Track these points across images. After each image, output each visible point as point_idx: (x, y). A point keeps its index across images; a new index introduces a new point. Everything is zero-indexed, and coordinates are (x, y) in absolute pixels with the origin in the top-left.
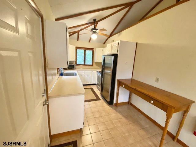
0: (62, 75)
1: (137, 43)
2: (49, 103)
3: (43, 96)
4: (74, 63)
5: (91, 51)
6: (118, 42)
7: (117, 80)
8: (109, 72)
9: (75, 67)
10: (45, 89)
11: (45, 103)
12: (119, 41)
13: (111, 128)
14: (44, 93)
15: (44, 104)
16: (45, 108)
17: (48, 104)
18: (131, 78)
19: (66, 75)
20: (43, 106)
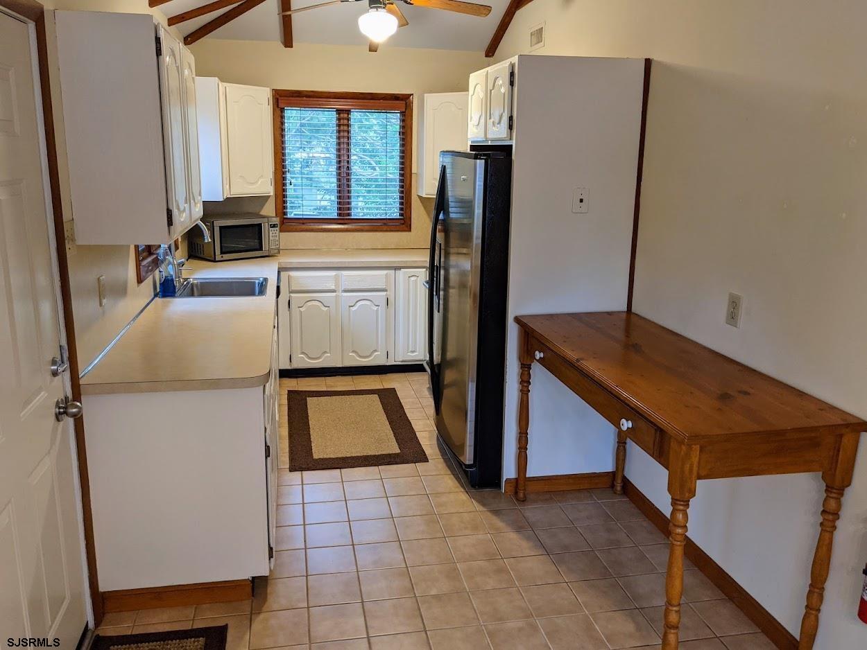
0: (167, 289)
1: (648, 63)
2: (80, 408)
3: (55, 374)
4: (269, 210)
5: (394, 120)
6: (513, 66)
7: (517, 320)
8: (465, 264)
9: (271, 236)
10: (64, 343)
11: (66, 408)
12: (515, 59)
13: (434, 592)
14: (58, 359)
15: (62, 410)
16: (65, 431)
17: (79, 412)
18: (624, 308)
19: (202, 295)
20: (58, 420)
